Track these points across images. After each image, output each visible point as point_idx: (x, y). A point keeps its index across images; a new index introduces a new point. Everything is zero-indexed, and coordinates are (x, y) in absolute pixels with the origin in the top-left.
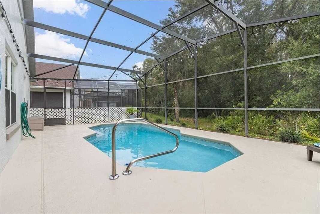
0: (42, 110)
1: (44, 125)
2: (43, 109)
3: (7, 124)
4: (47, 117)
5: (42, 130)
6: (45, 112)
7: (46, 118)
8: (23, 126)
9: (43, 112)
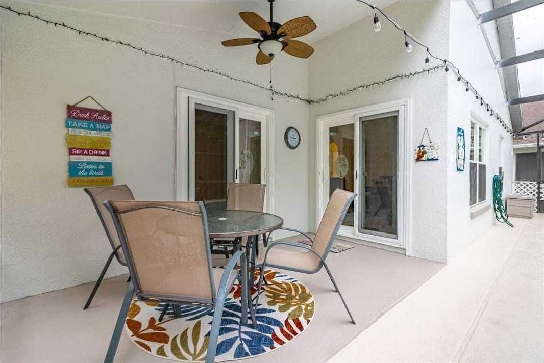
0: (533, 186)
1: (537, 210)
2: (534, 183)
3: (473, 201)
4: (542, 197)
5: (529, 218)
6: (539, 188)
7: (541, 200)
8: (496, 208)
9: (535, 188)
